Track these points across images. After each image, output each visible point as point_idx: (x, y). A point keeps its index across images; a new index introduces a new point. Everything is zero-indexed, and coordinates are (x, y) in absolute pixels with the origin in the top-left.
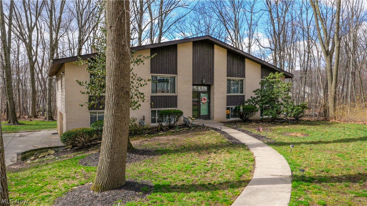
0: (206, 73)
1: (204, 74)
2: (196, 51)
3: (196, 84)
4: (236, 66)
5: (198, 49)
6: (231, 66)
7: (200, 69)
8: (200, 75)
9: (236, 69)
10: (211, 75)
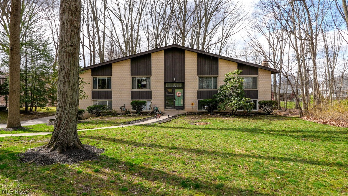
0: (177, 74)
1: (175, 74)
2: (168, 56)
3: (168, 81)
4: (209, 65)
5: (170, 55)
6: (203, 66)
7: (172, 70)
8: (172, 75)
9: (209, 69)
10: (182, 75)
